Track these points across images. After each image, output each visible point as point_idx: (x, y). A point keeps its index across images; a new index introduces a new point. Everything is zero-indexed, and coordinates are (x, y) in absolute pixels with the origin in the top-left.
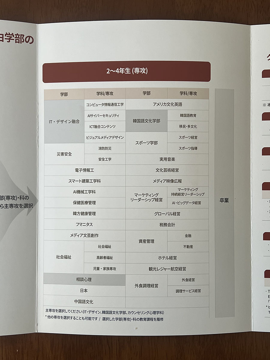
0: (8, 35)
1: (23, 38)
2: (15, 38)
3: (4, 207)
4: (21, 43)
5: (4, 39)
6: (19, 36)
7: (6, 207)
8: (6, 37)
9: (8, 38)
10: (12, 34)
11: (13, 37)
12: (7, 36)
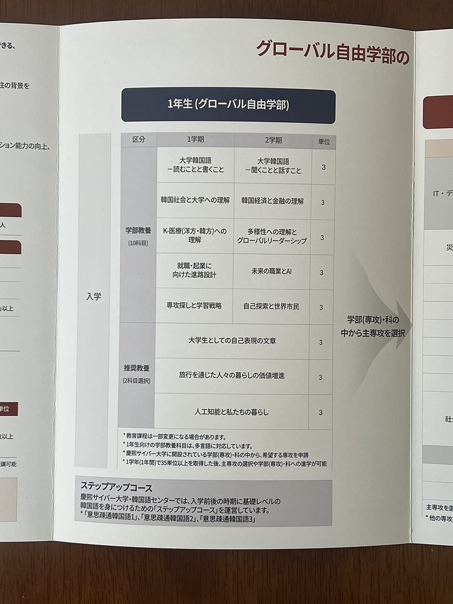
0: (372, 50)
1: (393, 55)
2: (382, 54)
3: (363, 335)
4: (391, 63)
5: (366, 56)
6: (388, 52)
7: (365, 335)
8: (369, 54)
9: (372, 55)
10: (378, 49)
11: (380, 53)
12: (370, 51)
